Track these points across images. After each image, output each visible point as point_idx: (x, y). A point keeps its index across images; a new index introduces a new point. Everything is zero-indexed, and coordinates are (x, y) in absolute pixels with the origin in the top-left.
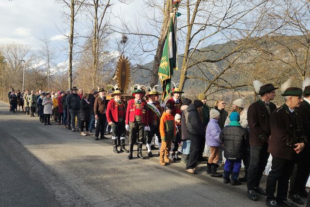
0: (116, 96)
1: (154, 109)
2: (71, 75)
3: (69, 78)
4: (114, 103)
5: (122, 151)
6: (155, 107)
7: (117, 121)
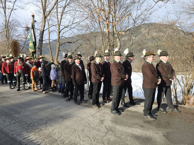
0: (7, 60)
1: (30, 66)
4: (6, 64)
5: (14, 88)
6: (30, 65)
7: (9, 73)
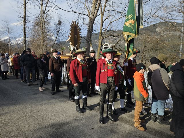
2: (25, 42)
3: (24, 44)
